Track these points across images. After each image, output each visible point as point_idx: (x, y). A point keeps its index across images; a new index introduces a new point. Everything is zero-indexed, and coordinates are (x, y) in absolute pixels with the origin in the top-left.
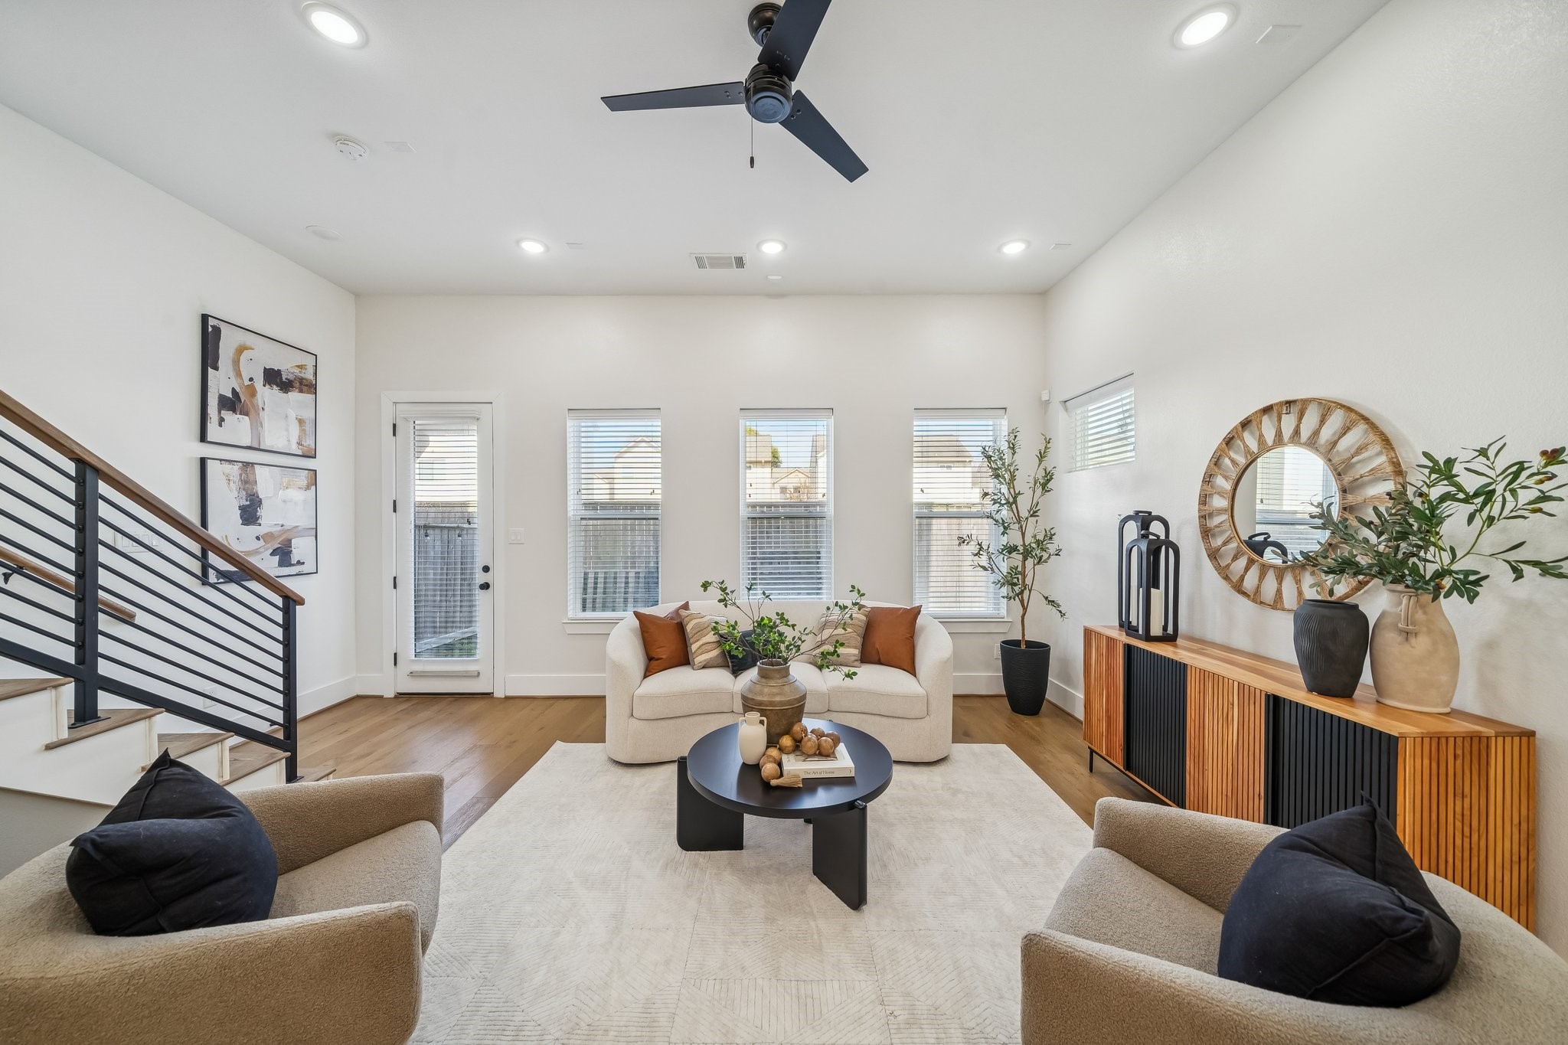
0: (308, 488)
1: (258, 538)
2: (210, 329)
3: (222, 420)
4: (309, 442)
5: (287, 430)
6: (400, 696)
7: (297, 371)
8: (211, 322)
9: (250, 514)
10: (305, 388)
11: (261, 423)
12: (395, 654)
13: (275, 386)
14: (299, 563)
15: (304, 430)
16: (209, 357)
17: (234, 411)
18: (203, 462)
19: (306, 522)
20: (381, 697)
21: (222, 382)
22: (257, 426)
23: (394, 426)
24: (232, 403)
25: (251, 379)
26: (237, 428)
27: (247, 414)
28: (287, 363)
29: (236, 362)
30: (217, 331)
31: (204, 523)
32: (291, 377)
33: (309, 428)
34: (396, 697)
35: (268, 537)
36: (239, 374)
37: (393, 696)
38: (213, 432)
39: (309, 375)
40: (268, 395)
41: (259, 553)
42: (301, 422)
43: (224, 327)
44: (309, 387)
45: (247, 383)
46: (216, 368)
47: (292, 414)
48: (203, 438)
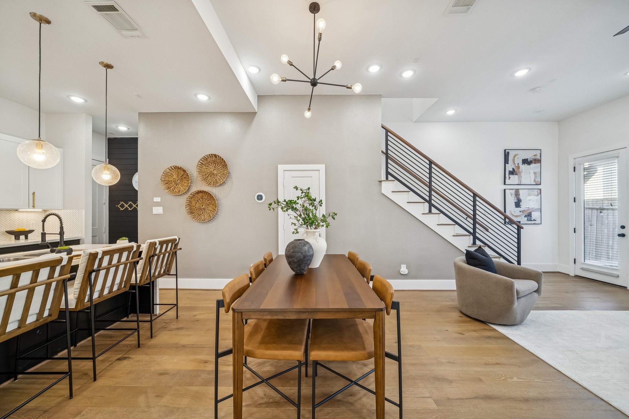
0: (538, 195)
1: (520, 212)
2: (506, 153)
3: (510, 178)
4: (538, 180)
5: (530, 177)
6: (577, 276)
7: (534, 157)
8: (507, 151)
9: (518, 204)
10: (536, 162)
11: (521, 177)
12: (575, 259)
13: (526, 164)
14: (534, 220)
15: (536, 176)
16: (506, 161)
17: (513, 175)
18: (505, 190)
19: (537, 206)
20: (569, 275)
21: (509, 167)
22: (520, 178)
23: (574, 168)
24: (512, 173)
25: (518, 164)
26: (514, 179)
27: (517, 175)
28: (529, 156)
29: (514, 160)
30: (508, 153)
31: (505, 212)
32: (531, 160)
33: (538, 175)
34: (575, 276)
35: (523, 211)
36: (514, 163)
37: (574, 276)
38: (508, 182)
39: (538, 157)
40: (523, 167)
41: (521, 216)
42: (535, 173)
43: (510, 151)
44: (538, 161)
45: (517, 165)
46: (508, 164)
47: (532, 172)
48: (505, 184)
